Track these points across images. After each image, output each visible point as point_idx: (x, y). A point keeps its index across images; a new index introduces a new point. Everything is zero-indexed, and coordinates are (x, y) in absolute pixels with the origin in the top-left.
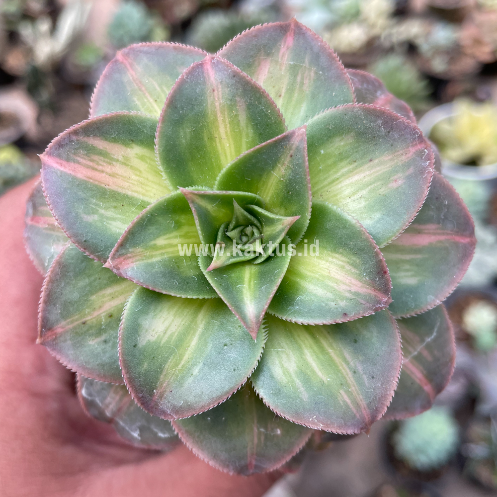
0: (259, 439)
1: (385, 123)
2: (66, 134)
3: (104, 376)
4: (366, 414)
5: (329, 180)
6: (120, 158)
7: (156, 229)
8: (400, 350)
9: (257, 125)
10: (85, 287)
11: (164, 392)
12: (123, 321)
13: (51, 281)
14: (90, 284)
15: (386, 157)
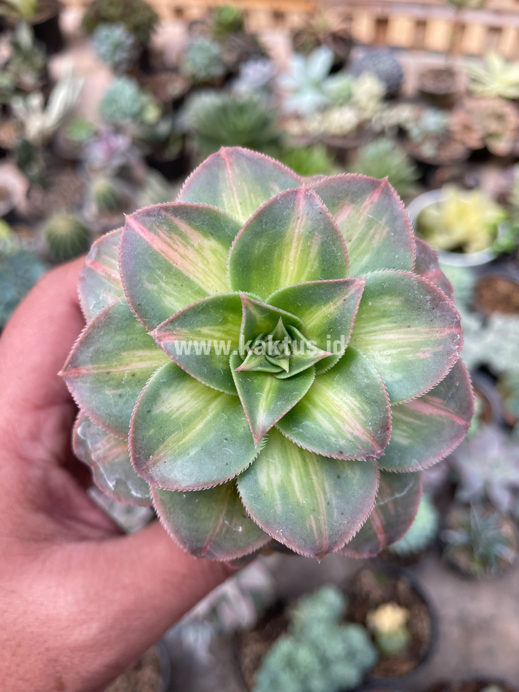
0: (221, 529)
1: (433, 300)
2: (157, 207)
3: (109, 425)
4: (326, 543)
5: (367, 330)
6: (196, 245)
7: (206, 318)
8: (374, 499)
9: (324, 261)
10: (121, 342)
11: (159, 460)
12: (147, 386)
13: (93, 326)
14: (126, 341)
15: (423, 329)
